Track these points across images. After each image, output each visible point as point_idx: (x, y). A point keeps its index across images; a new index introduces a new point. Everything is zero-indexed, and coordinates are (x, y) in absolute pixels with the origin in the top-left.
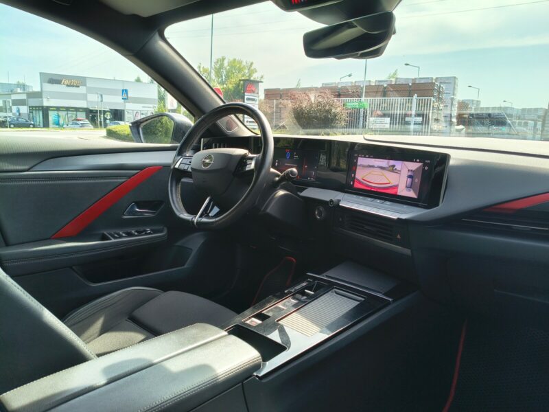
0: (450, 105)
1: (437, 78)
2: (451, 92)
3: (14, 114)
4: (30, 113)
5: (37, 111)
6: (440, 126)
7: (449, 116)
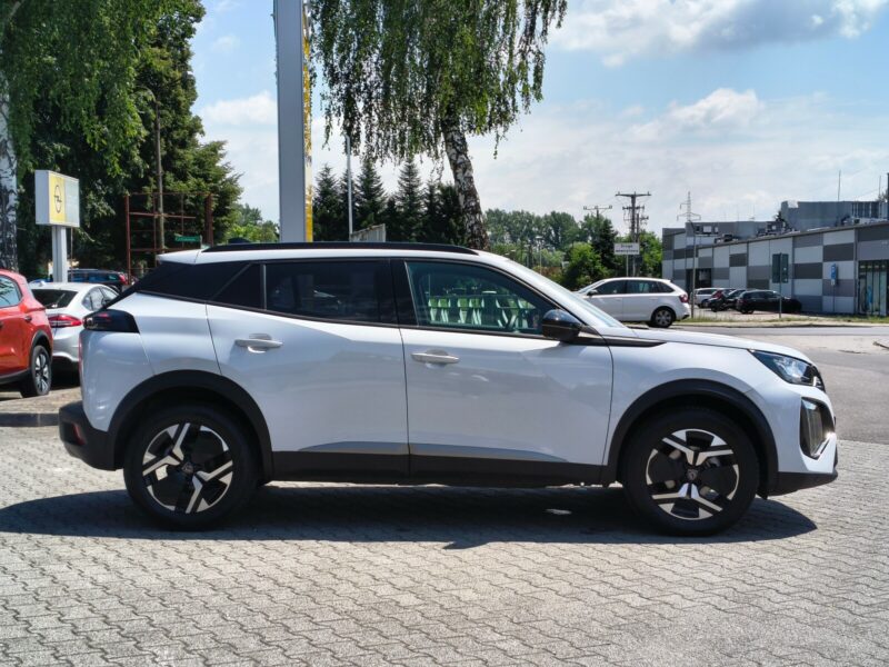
3: (826, 283)
4: (860, 277)
5: (877, 274)
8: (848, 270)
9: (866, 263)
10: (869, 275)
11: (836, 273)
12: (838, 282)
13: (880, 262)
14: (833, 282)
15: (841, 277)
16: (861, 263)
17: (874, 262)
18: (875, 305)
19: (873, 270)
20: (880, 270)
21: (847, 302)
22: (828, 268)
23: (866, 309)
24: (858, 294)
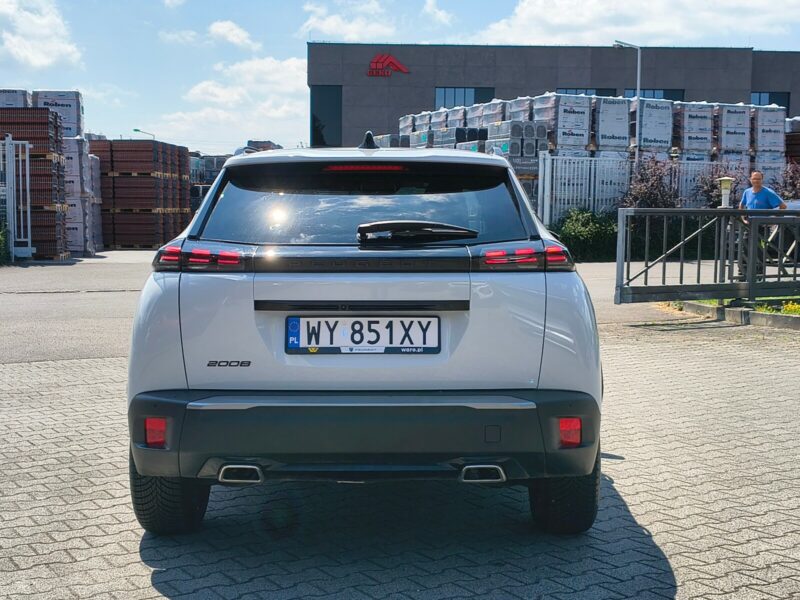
0: (75, 156)
1: (36, 95)
2: (74, 127)
6: (66, 206)
7: (77, 180)
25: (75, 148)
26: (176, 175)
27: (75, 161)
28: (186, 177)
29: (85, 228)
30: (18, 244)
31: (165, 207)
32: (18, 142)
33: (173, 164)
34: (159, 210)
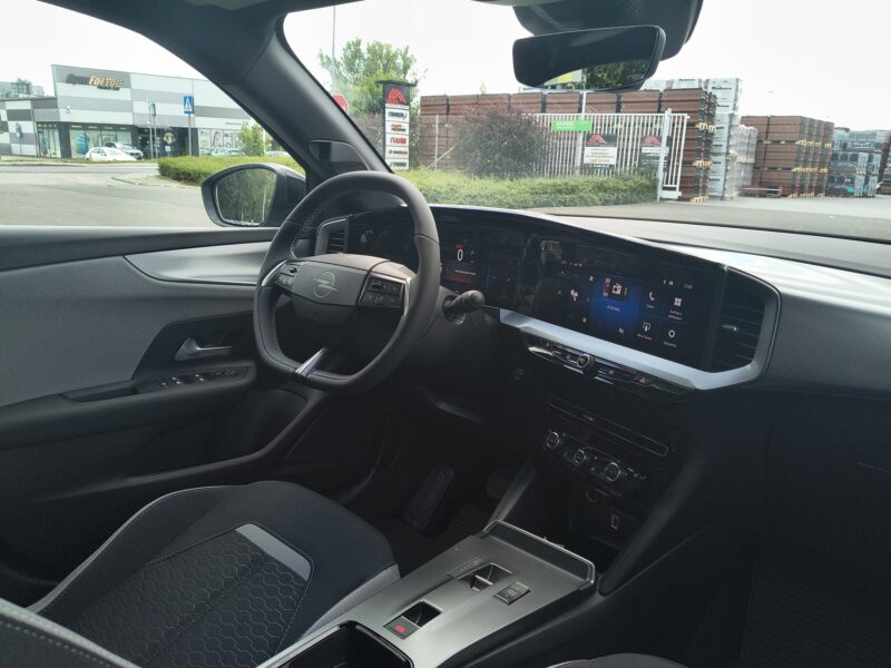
0: (726, 127)
1: (707, 81)
2: (731, 105)
3: (12, 135)
4: (39, 132)
5: (51, 131)
6: (710, 163)
7: (725, 144)
8: (28, 127)
9: (42, 123)
10: (46, 131)
11: (19, 129)
12: (21, 134)
13: (52, 123)
14: (18, 135)
15: (24, 131)
16: (38, 123)
17: (48, 123)
18: (53, 151)
19: (48, 128)
20: (53, 128)
21: (31, 149)
22: (12, 125)
23: (45, 153)
24: (38, 143)
25: (727, 120)
26: (819, 144)
27: (726, 130)
28: (828, 145)
29: (725, 180)
30: (665, 189)
31: (805, 166)
32: (677, 115)
33: (818, 135)
34: (799, 169)
